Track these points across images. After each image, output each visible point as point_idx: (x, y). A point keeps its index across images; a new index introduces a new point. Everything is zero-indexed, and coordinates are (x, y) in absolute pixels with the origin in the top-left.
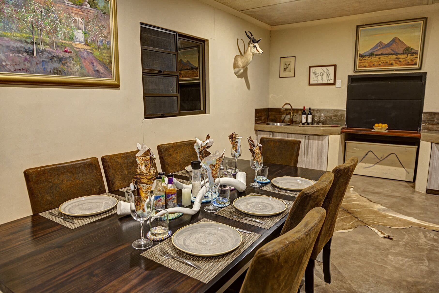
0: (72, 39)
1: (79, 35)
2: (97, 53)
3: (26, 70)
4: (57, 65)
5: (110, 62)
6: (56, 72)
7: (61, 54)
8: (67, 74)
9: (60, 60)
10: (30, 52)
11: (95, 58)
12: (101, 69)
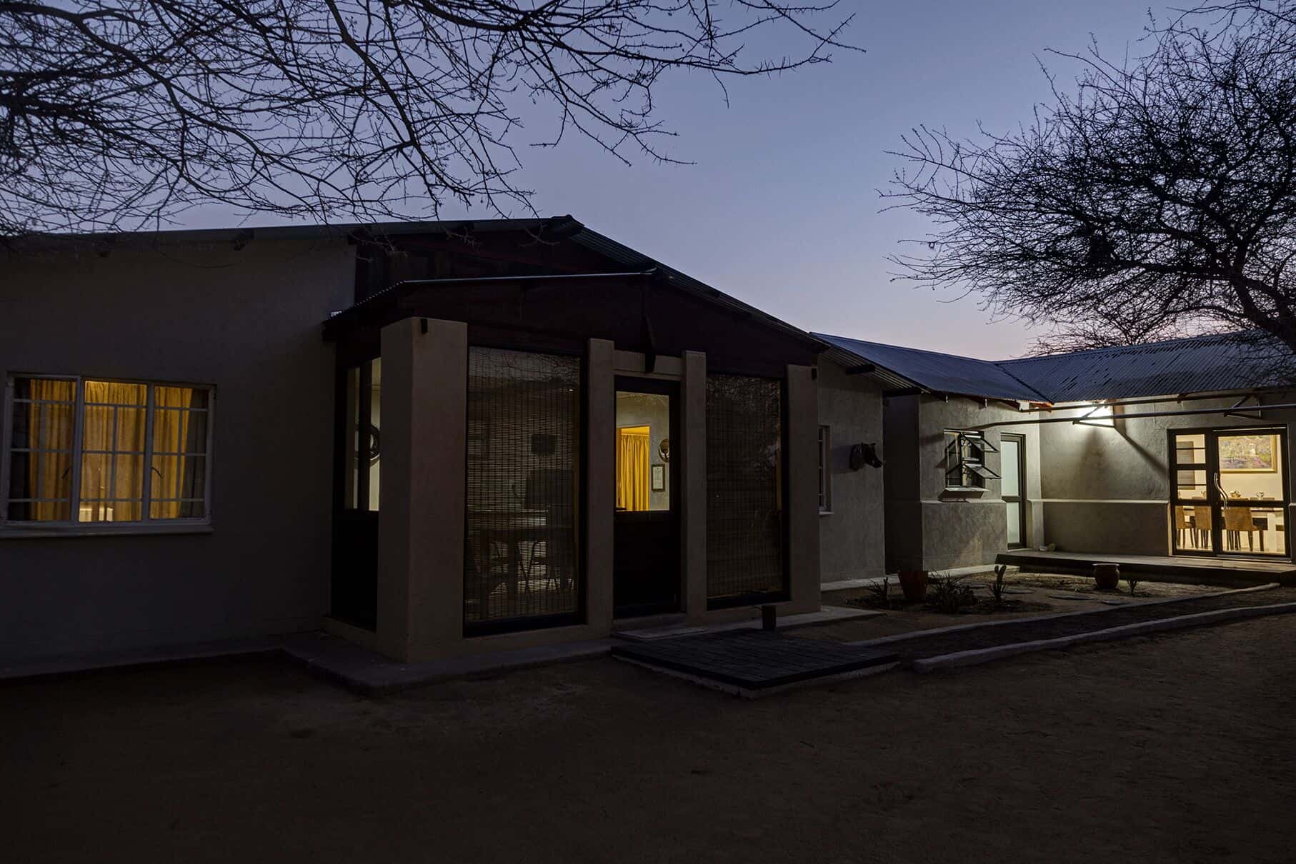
0: (1249, 453)
1: (1253, 451)
2: (1263, 458)
3: (1228, 468)
4: (1241, 465)
5: (1271, 461)
6: (1241, 467)
7: (1243, 460)
8: (1246, 468)
9: (1243, 462)
10: (1230, 461)
11: (1261, 460)
12: (1264, 464)
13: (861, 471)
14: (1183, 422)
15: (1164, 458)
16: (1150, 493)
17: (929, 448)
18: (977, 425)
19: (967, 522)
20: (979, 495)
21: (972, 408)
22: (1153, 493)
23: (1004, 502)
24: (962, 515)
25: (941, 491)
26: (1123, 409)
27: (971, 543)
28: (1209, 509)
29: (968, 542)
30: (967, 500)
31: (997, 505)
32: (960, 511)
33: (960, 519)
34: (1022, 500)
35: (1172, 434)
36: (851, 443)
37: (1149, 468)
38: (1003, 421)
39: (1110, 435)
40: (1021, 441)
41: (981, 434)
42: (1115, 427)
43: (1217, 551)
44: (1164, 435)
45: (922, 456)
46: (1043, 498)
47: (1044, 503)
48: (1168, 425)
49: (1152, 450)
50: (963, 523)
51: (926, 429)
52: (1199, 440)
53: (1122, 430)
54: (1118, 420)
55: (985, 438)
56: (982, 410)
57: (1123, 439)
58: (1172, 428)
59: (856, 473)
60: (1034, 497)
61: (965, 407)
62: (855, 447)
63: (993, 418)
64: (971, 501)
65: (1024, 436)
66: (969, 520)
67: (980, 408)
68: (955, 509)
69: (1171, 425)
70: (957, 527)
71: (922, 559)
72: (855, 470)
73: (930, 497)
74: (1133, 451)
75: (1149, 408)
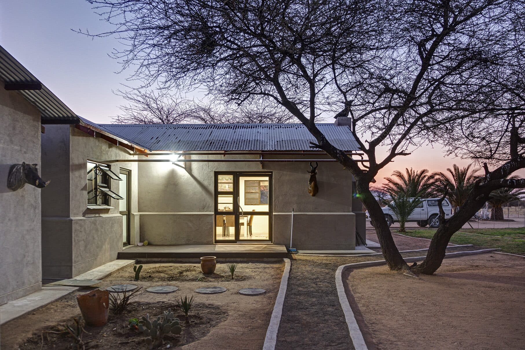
13: (20, 191)
14: (223, 167)
15: (212, 188)
16: (203, 209)
17: (77, 174)
18: (108, 160)
19: (101, 232)
20: (107, 211)
21: (104, 147)
22: (206, 208)
23: (121, 215)
24: (99, 227)
25: (85, 209)
26: (190, 157)
27: (104, 247)
28: (234, 216)
29: (102, 247)
30: (101, 215)
31: (118, 218)
32: (97, 224)
33: (97, 230)
34: (128, 214)
35: (217, 174)
36: (10, 162)
37: (204, 193)
38: (121, 159)
39: (182, 173)
40: (129, 174)
41: (109, 166)
42: (185, 168)
43: (237, 240)
44: (213, 174)
45: (72, 180)
46: (139, 211)
47: (140, 215)
48: (215, 169)
49: (206, 183)
50: (99, 233)
51: (75, 158)
52: (229, 178)
53: (189, 170)
54: (187, 163)
55: (112, 170)
56: (111, 149)
57: (189, 176)
58: (217, 171)
59: (15, 192)
60: (135, 211)
61: (100, 145)
62: (13, 167)
63: (116, 156)
64: (104, 216)
65: (131, 171)
66: (103, 230)
67: (109, 148)
68: (94, 223)
69: (217, 169)
70: (95, 236)
71: (72, 266)
72: (14, 190)
73: (76, 214)
74: (195, 183)
75: (205, 157)
